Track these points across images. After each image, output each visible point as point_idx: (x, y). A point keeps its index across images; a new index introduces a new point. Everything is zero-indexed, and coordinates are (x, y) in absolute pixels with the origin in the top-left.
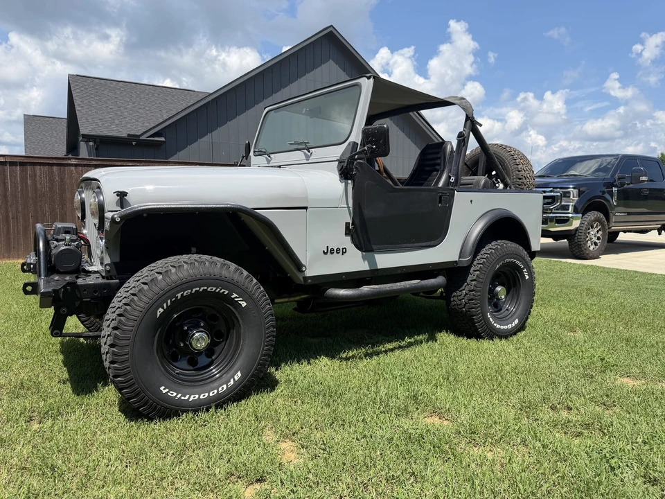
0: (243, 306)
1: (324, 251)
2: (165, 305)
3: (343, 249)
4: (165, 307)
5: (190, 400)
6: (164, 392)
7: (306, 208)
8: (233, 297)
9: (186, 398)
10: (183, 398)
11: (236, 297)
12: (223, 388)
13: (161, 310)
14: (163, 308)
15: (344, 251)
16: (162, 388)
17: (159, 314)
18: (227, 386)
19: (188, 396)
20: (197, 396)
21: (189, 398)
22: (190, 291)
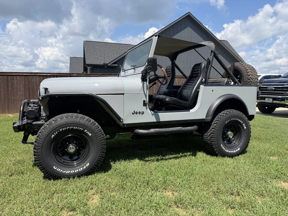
0: (90, 135)
1: (132, 113)
2: (55, 133)
3: (142, 112)
4: (55, 134)
5: (66, 173)
6: (55, 169)
7: (123, 94)
8: (85, 131)
9: (65, 172)
10: (63, 172)
11: (87, 132)
12: (81, 169)
13: (53, 136)
14: (54, 135)
15: (143, 113)
16: (54, 167)
17: (52, 137)
18: (83, 168)
19: (65, 171)
20: (69, 172)
21: (66, 172)
22: (65, 128)
